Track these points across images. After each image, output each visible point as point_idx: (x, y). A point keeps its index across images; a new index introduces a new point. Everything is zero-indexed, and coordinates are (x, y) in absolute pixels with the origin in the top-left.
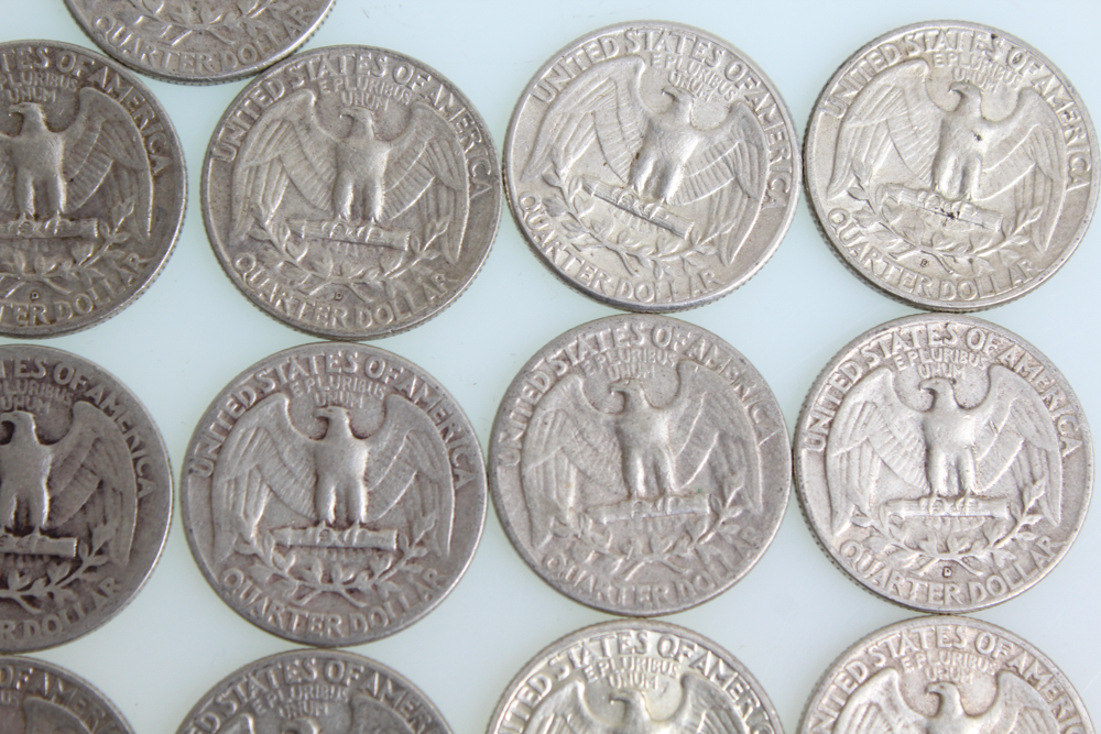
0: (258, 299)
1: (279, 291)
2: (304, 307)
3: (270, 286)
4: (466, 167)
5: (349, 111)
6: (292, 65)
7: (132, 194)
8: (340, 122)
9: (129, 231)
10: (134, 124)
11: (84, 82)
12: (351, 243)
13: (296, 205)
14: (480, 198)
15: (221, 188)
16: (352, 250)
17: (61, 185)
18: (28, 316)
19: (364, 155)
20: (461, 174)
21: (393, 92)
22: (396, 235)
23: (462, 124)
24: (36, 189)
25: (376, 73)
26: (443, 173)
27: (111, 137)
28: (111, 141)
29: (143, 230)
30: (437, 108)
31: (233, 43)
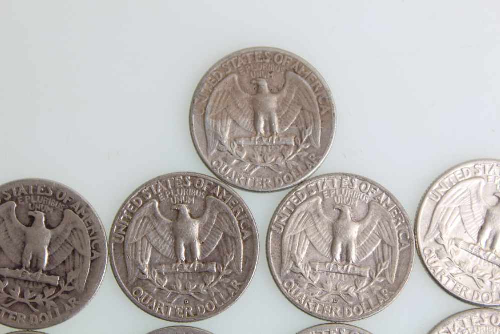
0: (296, 303)
1: (306, 299)
2: (318, 306)
3: (301, 296)
4: (397, 235)
5: (338, 207)
6: (310, 184)
7: (233, 250)
8: (335, 213)
9: (232, 269)
10: (233, 214)
11: (208, 193)
12: (341, 273)
13: (314, 255)
14: (404, 250)
15: (277, 246)
16: (341, 277)
17: (198, 246)
18: (184, 312)
19: (347, 229)
20: (395, 238)
21: (360, 196)
22: (363, 270)
23: (394, 213)
24: (186, 247)
25: (351, 187)
26: (386, 238)
27: (222, 221)
28: (222, 223)
29: (239, 268)
30: (382, 205)
31: (281, 173)
